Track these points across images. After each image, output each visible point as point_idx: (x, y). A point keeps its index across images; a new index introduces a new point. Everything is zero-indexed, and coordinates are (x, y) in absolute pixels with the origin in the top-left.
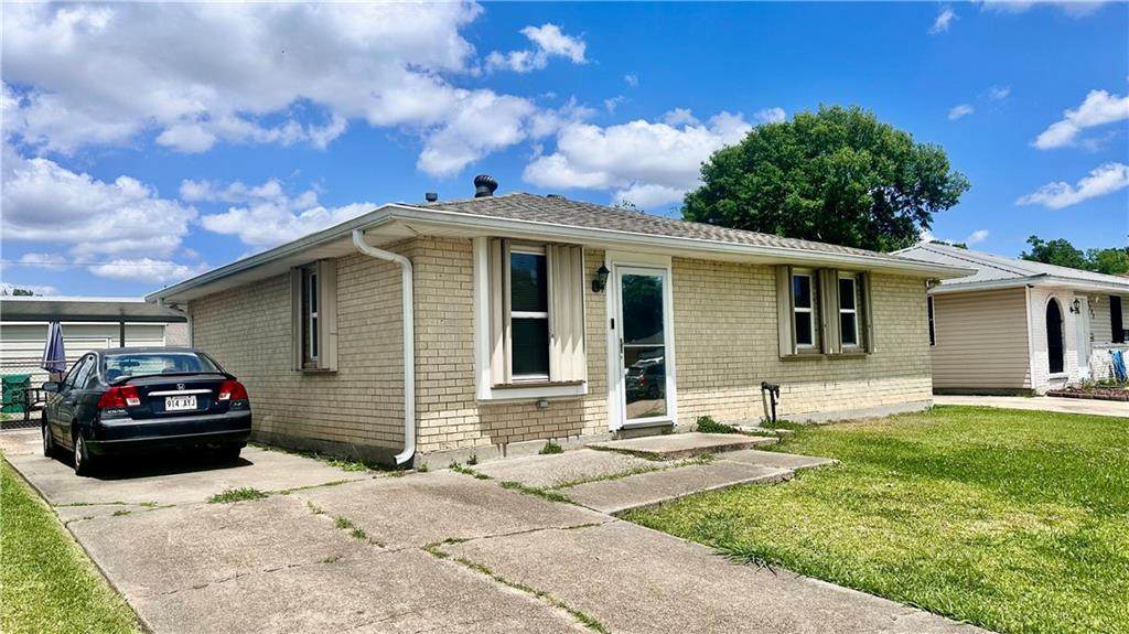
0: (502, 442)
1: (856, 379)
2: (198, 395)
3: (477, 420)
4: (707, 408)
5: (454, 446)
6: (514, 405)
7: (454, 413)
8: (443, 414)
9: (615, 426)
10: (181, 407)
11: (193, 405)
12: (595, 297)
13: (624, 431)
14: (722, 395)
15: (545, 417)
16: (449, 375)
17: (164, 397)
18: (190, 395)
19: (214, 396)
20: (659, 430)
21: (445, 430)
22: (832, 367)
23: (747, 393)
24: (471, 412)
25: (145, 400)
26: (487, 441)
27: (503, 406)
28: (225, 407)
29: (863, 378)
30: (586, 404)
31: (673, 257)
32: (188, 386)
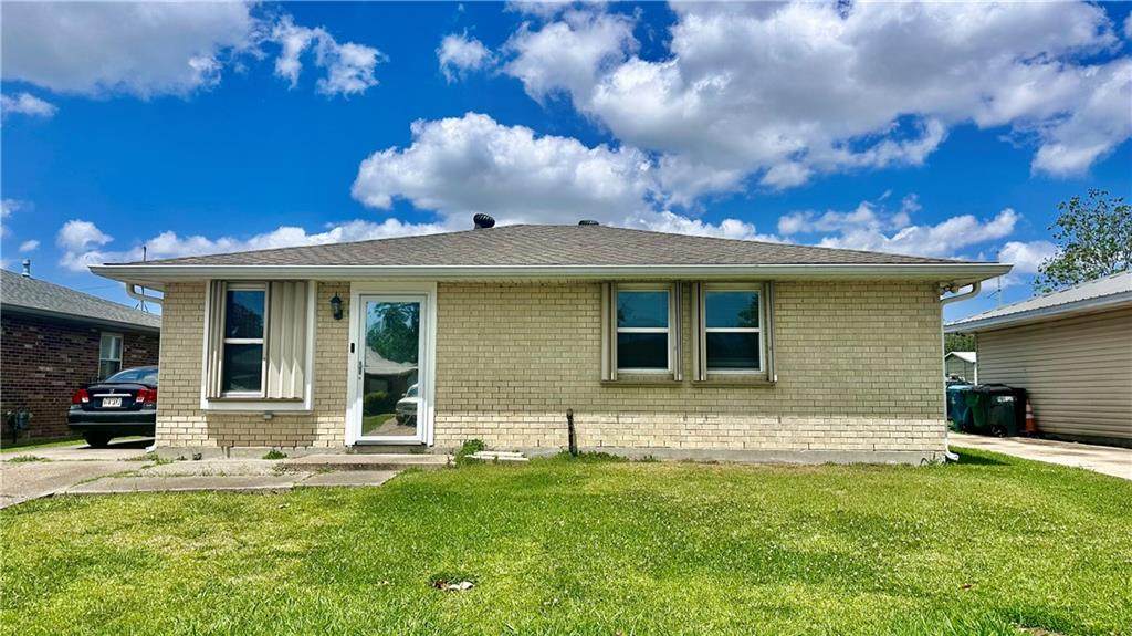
0: (227, 446)
1: (751, 414)
2: (123, 398)
3: (205, 425)
4: (479, 431)
5: (183, 444)
6: (242, 416)
7: (184, 419)
8: (174, 419)
9: (350, 442)
10: (111, 405)
11: (118, 404)
12: (337, 324)
13: (359, 447)
14: (505, 419)
15: (274, 428)
16: (182, 389)
17: (103, 398)
18: (118, 397)
19: (133, 399)
20: (408, 449)
21: (175, 431)
22: (700, 397)
23: (544, 419)
24: (200, 418)
25: (92, 399)
26: (213, 443)
27: (231, 416)
28: (139, 407)
29: (768, 413)
30: (320, 419)
31: (439, 284)
32: (117, 391)
